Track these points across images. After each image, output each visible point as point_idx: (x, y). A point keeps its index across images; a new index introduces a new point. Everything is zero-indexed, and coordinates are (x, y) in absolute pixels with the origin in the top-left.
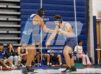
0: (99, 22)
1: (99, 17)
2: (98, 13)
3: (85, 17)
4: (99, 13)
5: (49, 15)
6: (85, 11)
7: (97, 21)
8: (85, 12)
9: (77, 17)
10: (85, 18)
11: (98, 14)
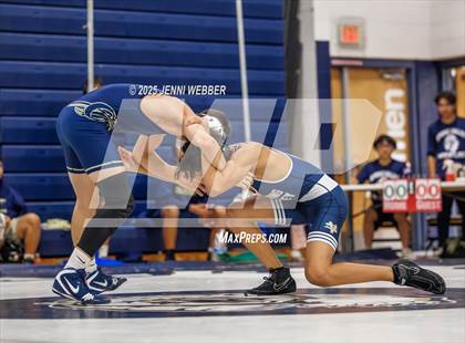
0: (340, 68)
1: (342, 45)
2: (339, 27)
3: (281, 45)
4: (342, 28)
5: (123, 34)
6: (280, 19)
7: (334, 62)
8: (283, 25)
9: (249, 46)
10: (281, 52)
11: (339, 31)
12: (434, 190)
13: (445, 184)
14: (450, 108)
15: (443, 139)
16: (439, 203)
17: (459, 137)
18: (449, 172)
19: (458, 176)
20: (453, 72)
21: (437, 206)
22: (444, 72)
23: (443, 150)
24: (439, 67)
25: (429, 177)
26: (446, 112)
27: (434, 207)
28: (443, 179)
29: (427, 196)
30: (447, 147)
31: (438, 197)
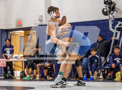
12: (4, 62)
13: (7, 60)
14: (9, 42)
15: (6, 50)
16: (6, 65)
17: (10, 50)
18: (8, 57)
19: (11, 58)
20: (11, 32)
21: (5, 66)
22: (8, 32)
23: (6, 53)
24: (7, 31)
25: (3, 58)
26: (8, 43)
27: (4, 66)
28: (7, 59)
29: (3, 63)
30: (7, 52)
31: (6, 63)
